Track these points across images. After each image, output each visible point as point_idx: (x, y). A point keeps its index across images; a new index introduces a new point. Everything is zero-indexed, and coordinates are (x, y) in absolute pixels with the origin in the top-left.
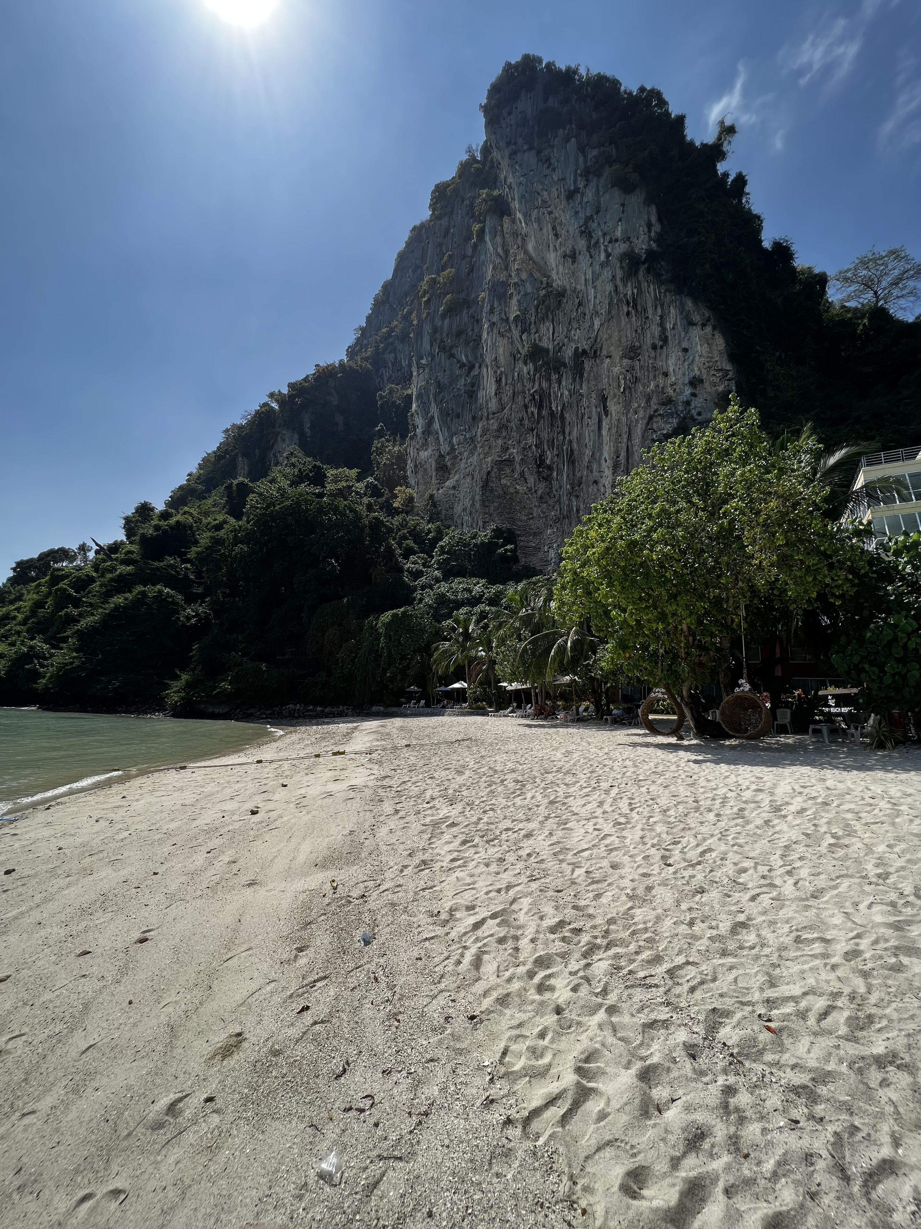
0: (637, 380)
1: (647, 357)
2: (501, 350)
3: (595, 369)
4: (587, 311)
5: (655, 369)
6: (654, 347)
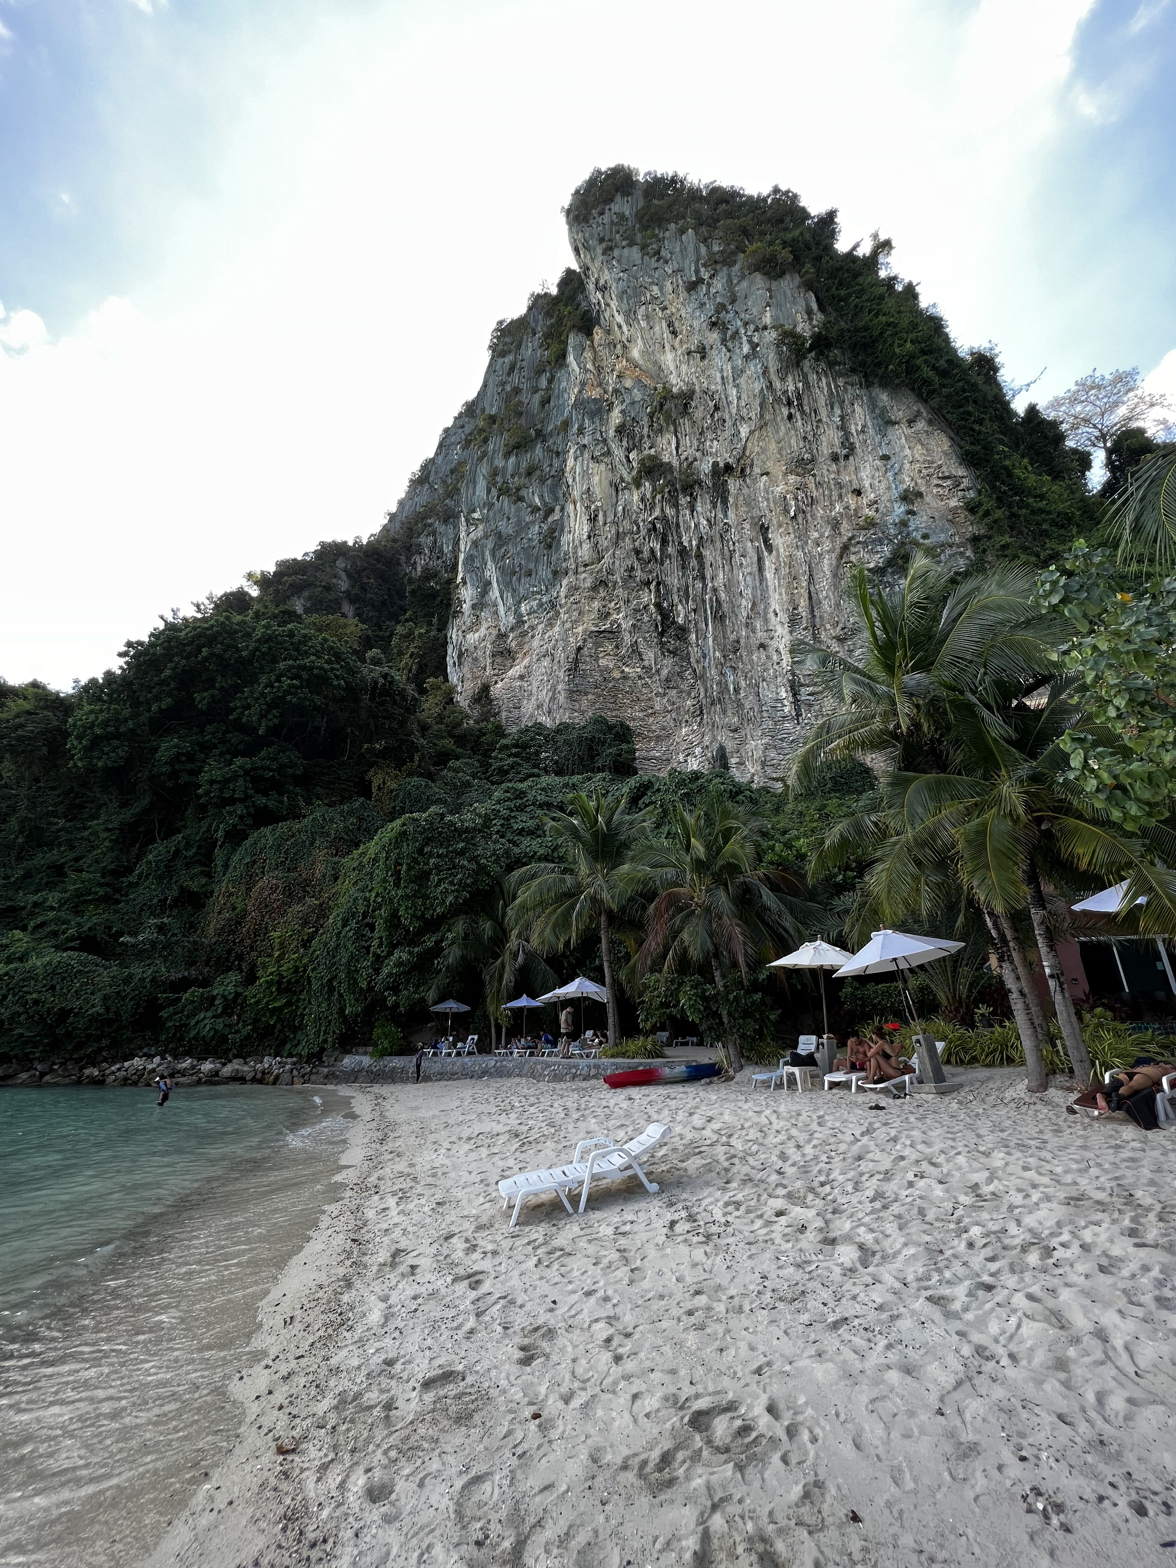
0: (813, 501)
1: (826, 470)
2: (596, 479)
3: (745, 491)
4: (727, 417)
5: (840, 486)
6: (835, 458)
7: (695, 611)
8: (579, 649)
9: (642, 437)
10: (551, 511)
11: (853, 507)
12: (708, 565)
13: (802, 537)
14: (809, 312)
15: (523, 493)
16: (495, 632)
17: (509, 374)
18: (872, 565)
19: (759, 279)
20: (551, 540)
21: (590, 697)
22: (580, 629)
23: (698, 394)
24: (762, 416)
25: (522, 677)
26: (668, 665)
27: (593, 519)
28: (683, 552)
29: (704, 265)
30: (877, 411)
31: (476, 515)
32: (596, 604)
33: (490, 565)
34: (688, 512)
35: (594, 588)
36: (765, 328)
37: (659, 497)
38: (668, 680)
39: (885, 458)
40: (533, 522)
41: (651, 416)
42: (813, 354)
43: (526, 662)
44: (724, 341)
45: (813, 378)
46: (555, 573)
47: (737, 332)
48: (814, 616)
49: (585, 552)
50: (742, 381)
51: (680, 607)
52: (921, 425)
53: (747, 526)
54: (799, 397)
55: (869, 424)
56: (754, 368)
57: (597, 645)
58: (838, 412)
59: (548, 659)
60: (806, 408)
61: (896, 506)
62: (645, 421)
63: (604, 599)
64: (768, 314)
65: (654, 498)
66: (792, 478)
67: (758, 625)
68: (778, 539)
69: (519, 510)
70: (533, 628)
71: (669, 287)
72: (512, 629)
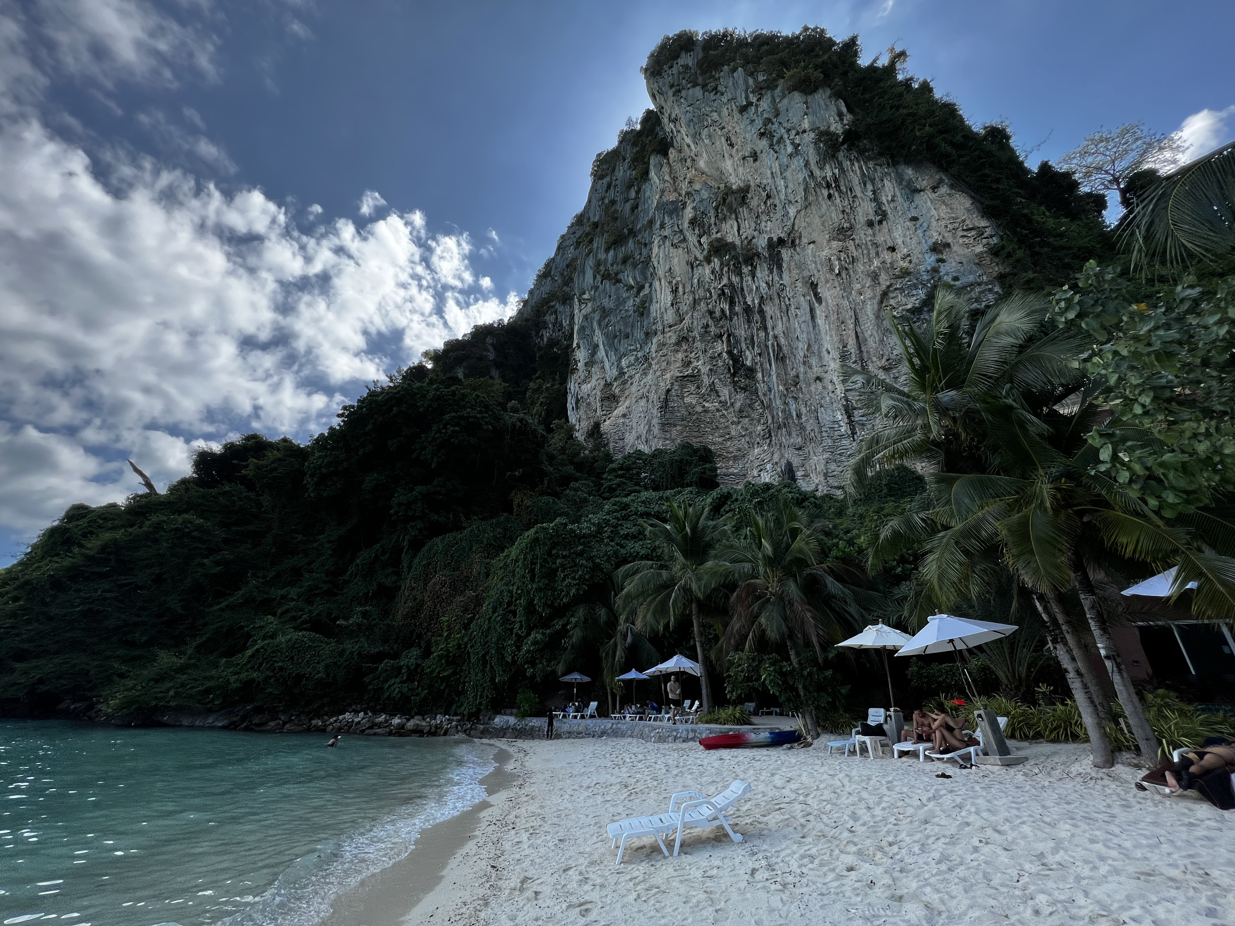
0: (854, 260)
1: (863, 235)
2: (676, 260)
3: (796, 257)
4: (777, 202)
5: (876, 245)
6: (870, 224)
7: (760, 354)
8: (668, 391)
9: (710, 225)
10: (642, 287)
11: (889, 261)
12: (768, 318)
13: (847, 288)
14: (840, 115)
15: (620, 276)
16: (603, 383)
17: (607, 191)
18: (909, 306)
19: (797, 96)
20: (643, 310)
21: (678, 428)
22: (668, 376)
23: (752, 189)
24: (806, 199)
25: (624, 416)
26: (740, 399)
27: (675, 291)
28: (748, 310)
29: (752, 92)
30: (904, 183)
31: (586, 296)
32: (680, 356)
33: (598, 332)
34: (750, 278)
35: (678, 343)
36: (804, 131)
37: (726, 269)
38: (741, 411)
39: (914, 219)
40: (628, 298)
41: (716, 209)
42: (846, 146)
43: (627, 403)
44: (771, 146)
45: (847, 164)
46: (647, 334)
47: (782, 138)
48: (861, 352)
49: (670, 316)
50: (788, 174)
51: (747, 353)
52: (944, 190)
53: (799, 284)
54: (836, 180)
55: (898, 194)
56: (797, 162)
57: (682, 387)
58: (870, 187)
59: (644, 400)
60: (843, 188)
61: (927, 256)
62: (712, 213)
63: (686, 351)
64: (806, 121)
65: (722, 270)
66: (835, 244)
67: (814, 361)
68: (826, 292)
69: (618, 289)
70: (631, 377)
71: (725, 112)
72: (616, 380)
